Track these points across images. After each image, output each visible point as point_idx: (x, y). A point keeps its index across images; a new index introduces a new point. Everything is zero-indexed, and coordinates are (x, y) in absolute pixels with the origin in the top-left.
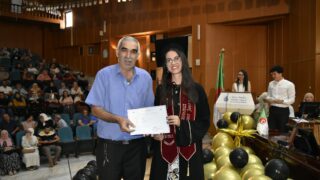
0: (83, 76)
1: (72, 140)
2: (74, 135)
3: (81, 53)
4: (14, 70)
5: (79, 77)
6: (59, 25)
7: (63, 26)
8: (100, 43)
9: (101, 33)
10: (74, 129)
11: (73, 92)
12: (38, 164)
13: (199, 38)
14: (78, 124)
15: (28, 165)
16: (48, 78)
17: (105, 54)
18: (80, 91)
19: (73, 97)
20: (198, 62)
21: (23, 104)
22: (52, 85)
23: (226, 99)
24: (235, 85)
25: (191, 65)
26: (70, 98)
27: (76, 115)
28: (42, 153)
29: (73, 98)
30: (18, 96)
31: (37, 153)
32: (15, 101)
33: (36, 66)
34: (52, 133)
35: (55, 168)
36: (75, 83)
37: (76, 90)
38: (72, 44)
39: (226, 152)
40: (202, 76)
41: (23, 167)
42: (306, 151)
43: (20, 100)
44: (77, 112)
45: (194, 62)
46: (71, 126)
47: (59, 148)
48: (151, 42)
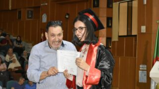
0: (19, 42)
3: (20, 18)
5: (15, 43)
8: (39, 7)
13: (145, 3)
17: (44, 19)
19: (8, 64)
20: (143, 29)
25: (134, 32)
26: (4, 64)
27: (9, 83)
29: (8, 66)
36: (11, 50)
37: (11, 55)
38: (10, 7)
40: (148, 44)
44: (11, 79)
45: (139, 29)
48: (94, 6)
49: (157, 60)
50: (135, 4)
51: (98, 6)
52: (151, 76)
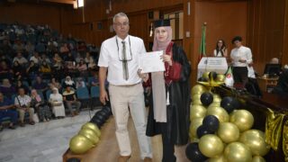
1: (87, 97)
2: (90, 93)
3: (92, 28)
4: (39, 44)
5: (91, 48)
6: (72, 5)
7: (76, 6)
8: (106, 20)
9: (108, 12)
10: (89, 88)
11: (87, 60)
12: (64, 115)
13: (189, 14)
14: (91, 85)
15: (57, 115)
16: (67, 50)
18: (92, 60)
19: (87, 64)
20: (188, 34)
21: (48, 70)
22: (70, 55)
23: (206, 62)
24: (215, 52)
25: (181, 37)
27: (90, 78)
28: (66, 107)
30: (45, 64)
31: (63, 107)
32: (43, 67)
33: (56, 40)
34: (72, 92)
35: (76, 117)
36: (88, 54)
38: (84, 21)
39: (199, 96)
41: (53, 117)
42: (253, 93)
43: (46, 67)
44: (90, 76)
45: (185, 34)
46: (87, 86)
47: (79, 103)
48: (150, 18)
49: (202, 56)
50: (181, 15)
51: (152, 17)
52: (199, 67)
